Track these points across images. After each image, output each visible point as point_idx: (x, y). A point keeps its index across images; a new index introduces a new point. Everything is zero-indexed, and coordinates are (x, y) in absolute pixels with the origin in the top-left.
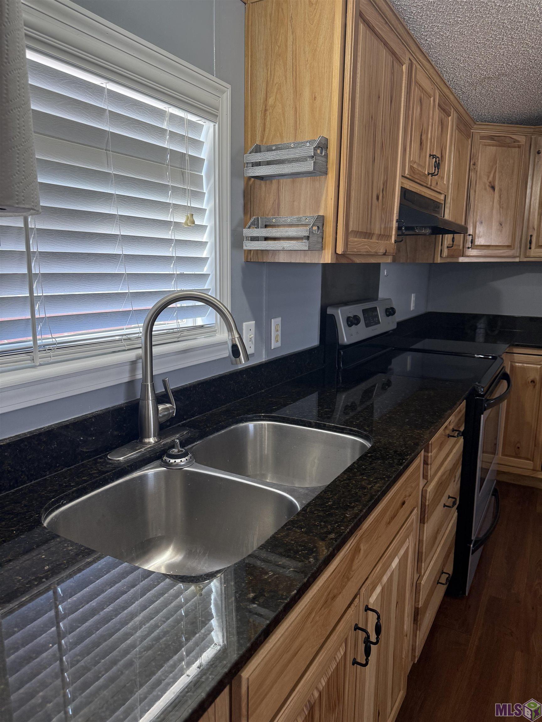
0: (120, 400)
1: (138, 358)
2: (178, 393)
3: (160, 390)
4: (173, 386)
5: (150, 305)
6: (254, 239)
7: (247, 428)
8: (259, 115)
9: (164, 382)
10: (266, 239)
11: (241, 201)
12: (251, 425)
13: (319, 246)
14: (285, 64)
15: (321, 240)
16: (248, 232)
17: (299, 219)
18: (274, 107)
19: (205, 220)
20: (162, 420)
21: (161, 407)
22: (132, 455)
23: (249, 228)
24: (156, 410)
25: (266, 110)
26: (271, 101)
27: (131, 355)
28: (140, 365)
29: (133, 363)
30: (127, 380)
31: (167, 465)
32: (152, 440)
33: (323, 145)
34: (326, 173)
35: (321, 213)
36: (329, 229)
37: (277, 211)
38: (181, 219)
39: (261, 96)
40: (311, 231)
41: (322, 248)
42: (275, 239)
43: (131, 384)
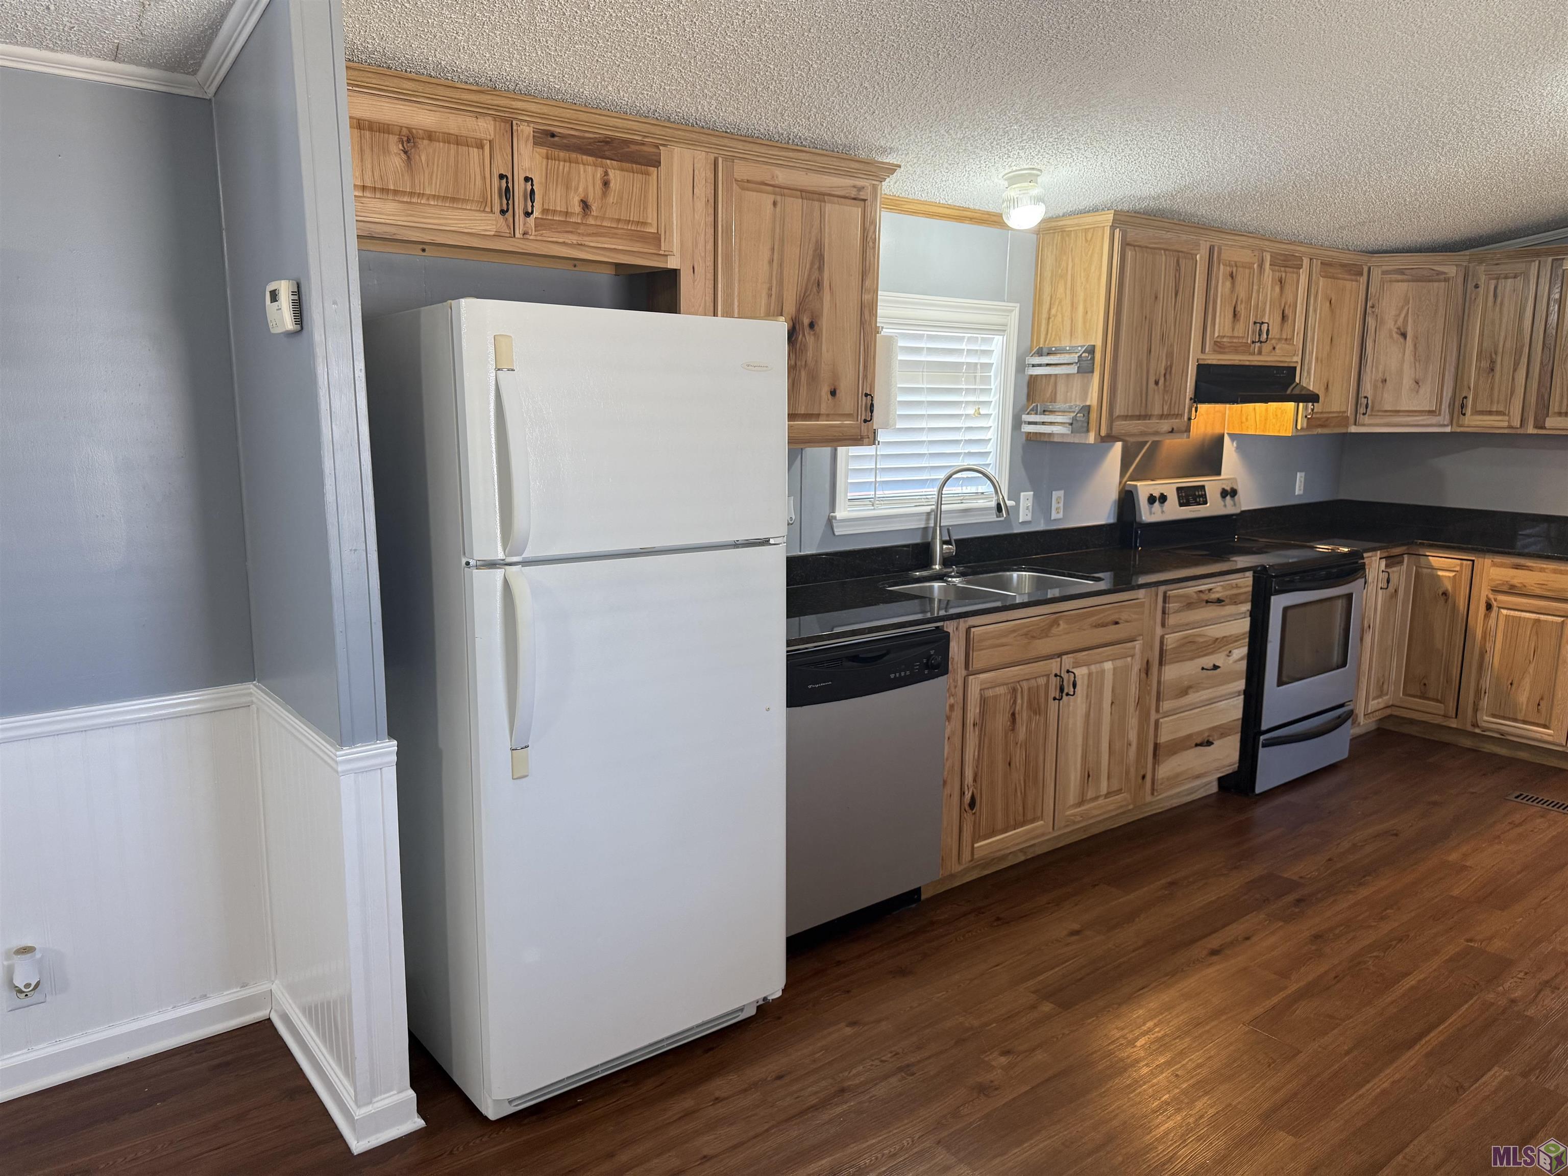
0: (918, 540)
1: (932, 511)
2: (959, 543)
3: (947, 538)
4: (956, 536)
5: (942, 476)
6: (1030, 423)
7: (1011, 576)
8: (1044, 322)
9: (948, 530)
10: (1043, 423)
11: (1025, 390)
12: (1015, 575)
13: (1085, 429)
14: (1066, 284)
15: (1086, 425)
16: (1025, 418)
17: (1070, 407)
18: (1055, 316)
19: (992, 410)
20: (946, 556)
21: (945, 546)
22: (925, 573)
23: (1028, 414)
24: (941, 548)
25: (1049, 318)
26: (1053, 311)
27: (928, 509)
28: (933, 517)
29: (928, 514)
30: (923, 526)
31: (946, 581)
32: (937, 567)
33: (1091, 350)
34: (1093, 372)
35: (1088, 403)
36: (1094, 415)
37: (1053, 399)
38: (971, 411)
39: (1046, 307)
40: (1074, 418)
41: (1088, 431)
42: (1051, 423)
43: (925, 529)
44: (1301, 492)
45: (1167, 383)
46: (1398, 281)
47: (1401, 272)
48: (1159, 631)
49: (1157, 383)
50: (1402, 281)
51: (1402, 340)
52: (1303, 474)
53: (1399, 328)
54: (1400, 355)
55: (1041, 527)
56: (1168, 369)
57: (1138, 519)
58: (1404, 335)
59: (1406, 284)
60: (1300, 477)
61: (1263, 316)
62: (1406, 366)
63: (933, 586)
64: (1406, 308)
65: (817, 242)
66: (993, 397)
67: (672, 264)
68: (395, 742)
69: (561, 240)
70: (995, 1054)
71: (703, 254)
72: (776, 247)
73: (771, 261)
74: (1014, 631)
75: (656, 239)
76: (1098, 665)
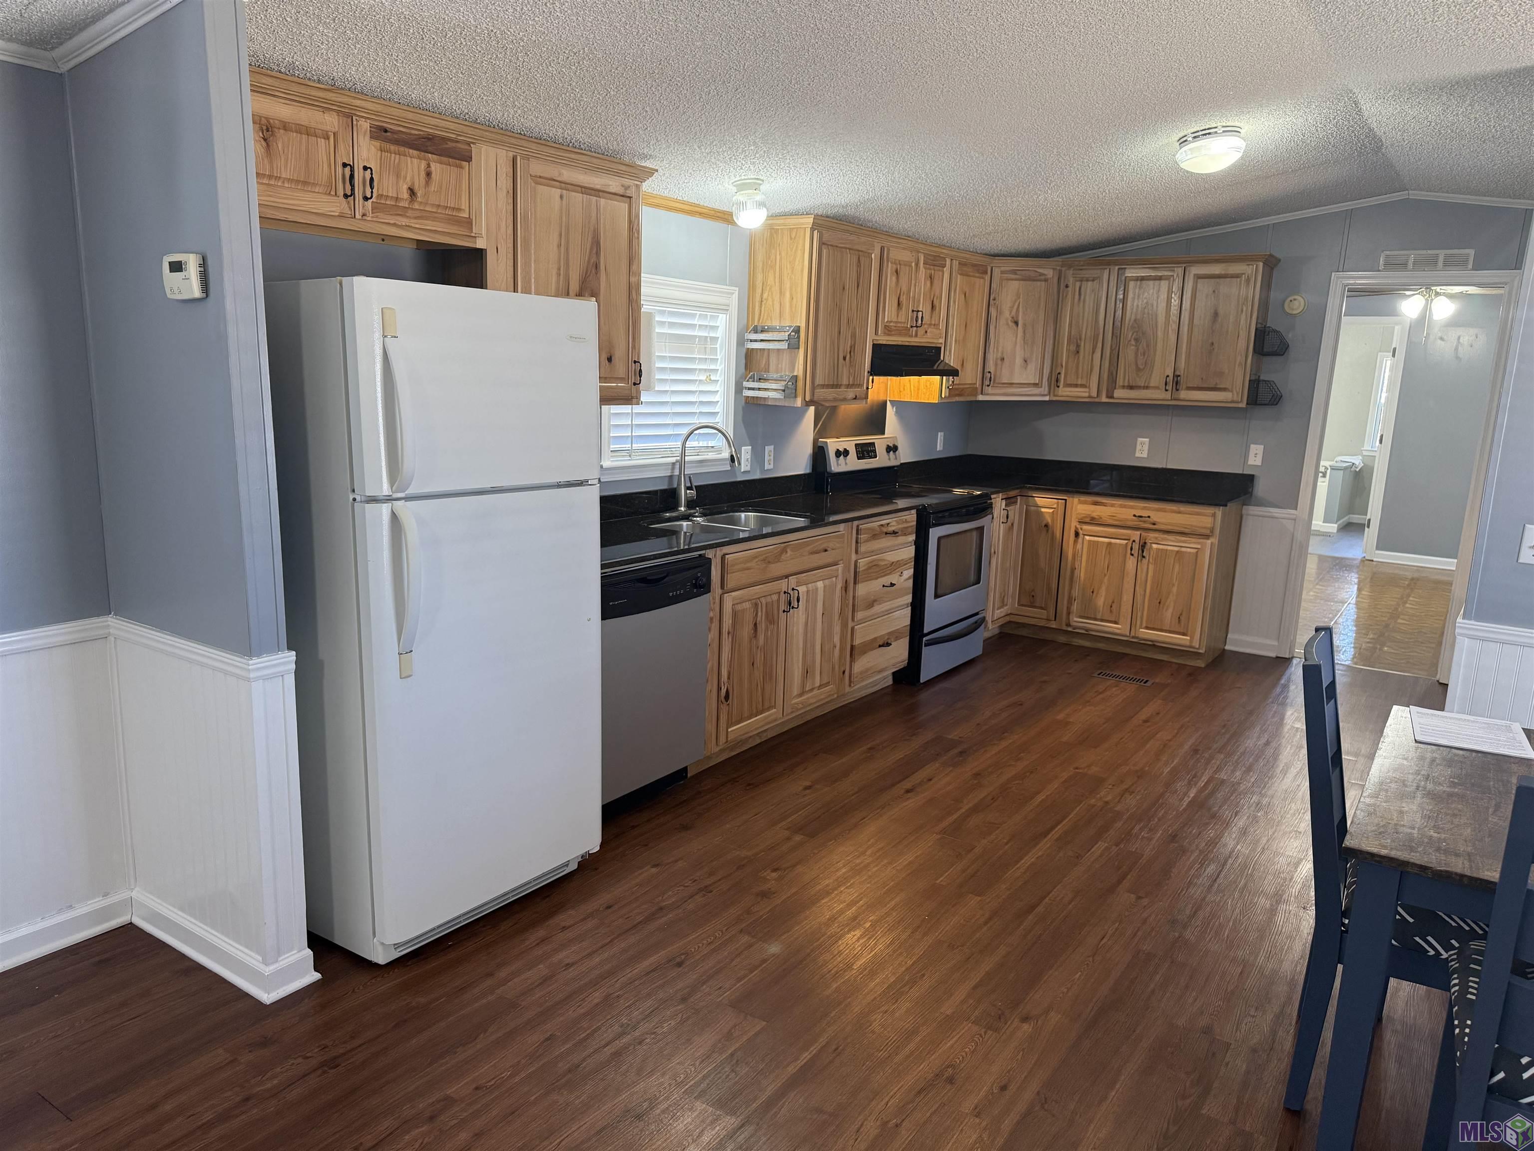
0: (665, 487)
1: (677, 461)
2: (698, 488)
3: (688, 485)
4: (695, 484)
5: (685, 431)
6: (749, 389)
7: (740, 516)
8: (757, 305)
9: (690, 477)
10: (759, 389)
11: (744, 361)
12: (743, 515)
13: (793, 395)
14: (775, 274)
15: (794, 391)
16: (746, 384)
17: (781, 377)
18: (767, 300)
19: (719, 377)
20: (689, 499)
21: (688, 491)
22: (674, 514)
23: (748, 381)
24: (686, 493)
25: (762, 301)
26: (765, 296)
27: (673, 460)
28: (677, 466)
29: (674, 464)
30: (669, 474)
31: (691, 521)
32: (682, 509)
33: (797, 330)
34: (799, 348)
35: (795, 374)
36: (800, 384)
37: (767, 370)
38: (703, 377)
39: (759, 291)
40: (786, 386)
41: (796, 397)
42: (766, 389)
43: (671, 477)
44: (941, 449)
45: (852, 359)
46: (1012, 280)
47: (1014, 272)
48: (854, 557)
49: (845, 358)
50: (1016, 280)
51: (1014, 326)
52: (942, 433)
53: (1013, 318)
54: (1014, 339)
55: (757, 476)
56: (853, 347)
57: (828, 470)
58: (1016, 323)
59: (1018, 282)
60: (940, 435)
61: (918, 306)
62: (1018, 348)
63: (682, 525)
64: (1017, 304)
65: (594, 231)
66: (720, 366)
67: (480, 244)
68: (294, 653)
69: (392, 222)
70: (769, 871)
71: (504, 237)
72: (563, 234)
73: (559, 246)
74: (756, 557)
75: (468, 223)
76: (813, 584)
